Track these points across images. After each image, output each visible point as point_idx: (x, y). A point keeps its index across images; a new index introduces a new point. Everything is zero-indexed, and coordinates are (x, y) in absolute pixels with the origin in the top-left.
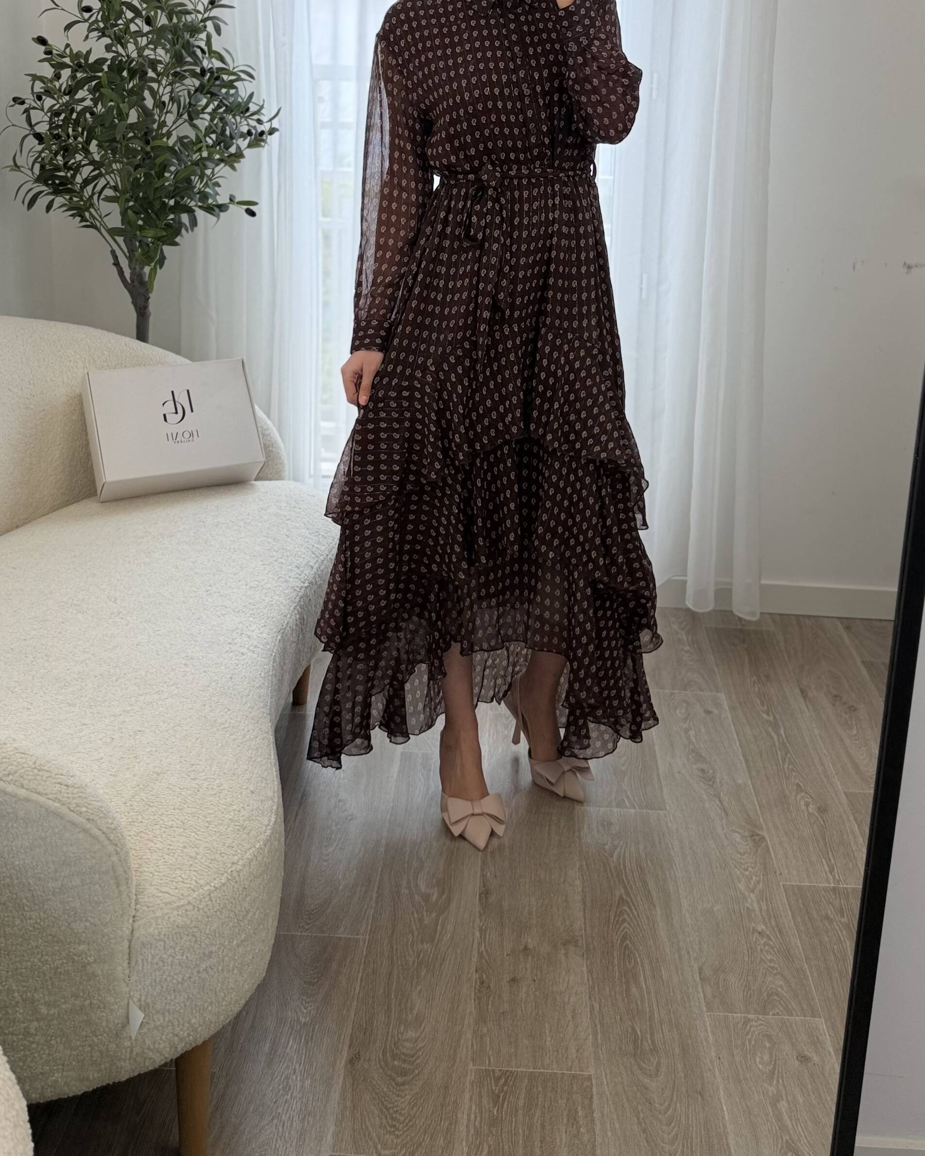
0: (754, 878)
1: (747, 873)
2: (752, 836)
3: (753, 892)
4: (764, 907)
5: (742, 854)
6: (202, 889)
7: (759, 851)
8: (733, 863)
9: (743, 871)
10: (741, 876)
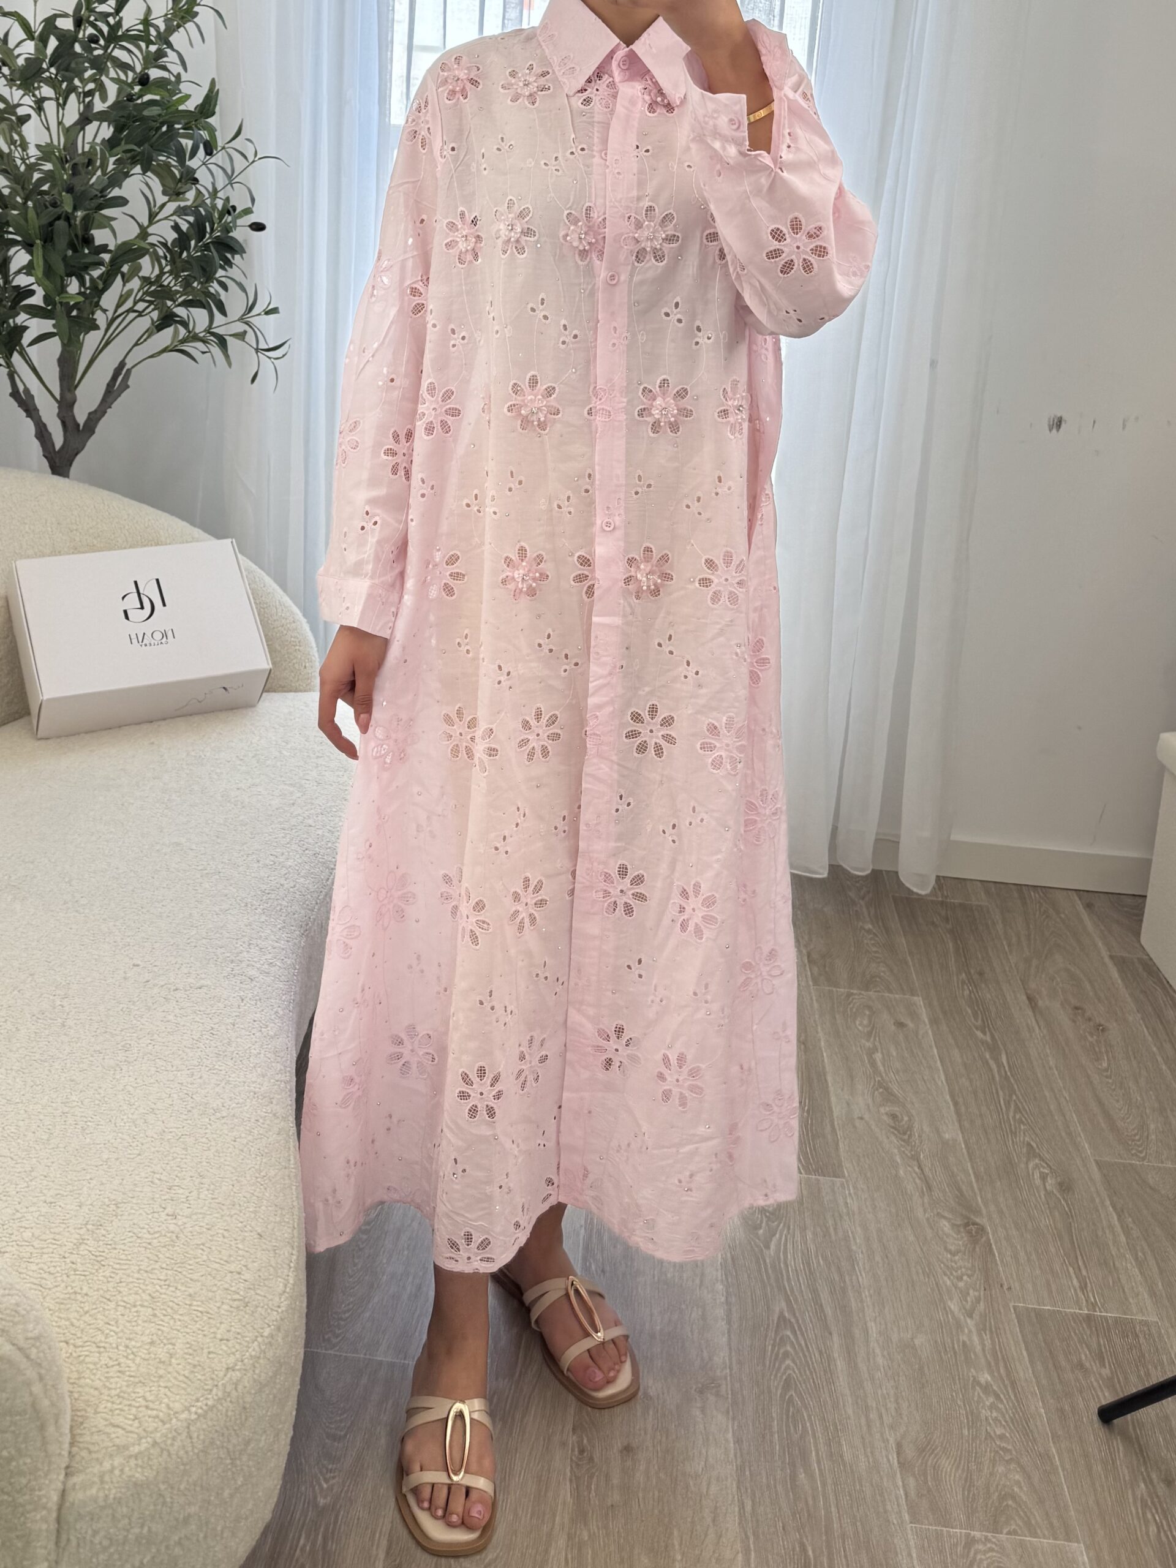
0: (971, 1292)
1: (961, 1285)
2: (967, 1225)
3: (971, 1316)
4: (989, 1344)
5: (953, 1254)
6: (176, 1418)
7: (977, 1249)
8: (941, 1268)
9: (955, 1282)
10: (953, 1288)
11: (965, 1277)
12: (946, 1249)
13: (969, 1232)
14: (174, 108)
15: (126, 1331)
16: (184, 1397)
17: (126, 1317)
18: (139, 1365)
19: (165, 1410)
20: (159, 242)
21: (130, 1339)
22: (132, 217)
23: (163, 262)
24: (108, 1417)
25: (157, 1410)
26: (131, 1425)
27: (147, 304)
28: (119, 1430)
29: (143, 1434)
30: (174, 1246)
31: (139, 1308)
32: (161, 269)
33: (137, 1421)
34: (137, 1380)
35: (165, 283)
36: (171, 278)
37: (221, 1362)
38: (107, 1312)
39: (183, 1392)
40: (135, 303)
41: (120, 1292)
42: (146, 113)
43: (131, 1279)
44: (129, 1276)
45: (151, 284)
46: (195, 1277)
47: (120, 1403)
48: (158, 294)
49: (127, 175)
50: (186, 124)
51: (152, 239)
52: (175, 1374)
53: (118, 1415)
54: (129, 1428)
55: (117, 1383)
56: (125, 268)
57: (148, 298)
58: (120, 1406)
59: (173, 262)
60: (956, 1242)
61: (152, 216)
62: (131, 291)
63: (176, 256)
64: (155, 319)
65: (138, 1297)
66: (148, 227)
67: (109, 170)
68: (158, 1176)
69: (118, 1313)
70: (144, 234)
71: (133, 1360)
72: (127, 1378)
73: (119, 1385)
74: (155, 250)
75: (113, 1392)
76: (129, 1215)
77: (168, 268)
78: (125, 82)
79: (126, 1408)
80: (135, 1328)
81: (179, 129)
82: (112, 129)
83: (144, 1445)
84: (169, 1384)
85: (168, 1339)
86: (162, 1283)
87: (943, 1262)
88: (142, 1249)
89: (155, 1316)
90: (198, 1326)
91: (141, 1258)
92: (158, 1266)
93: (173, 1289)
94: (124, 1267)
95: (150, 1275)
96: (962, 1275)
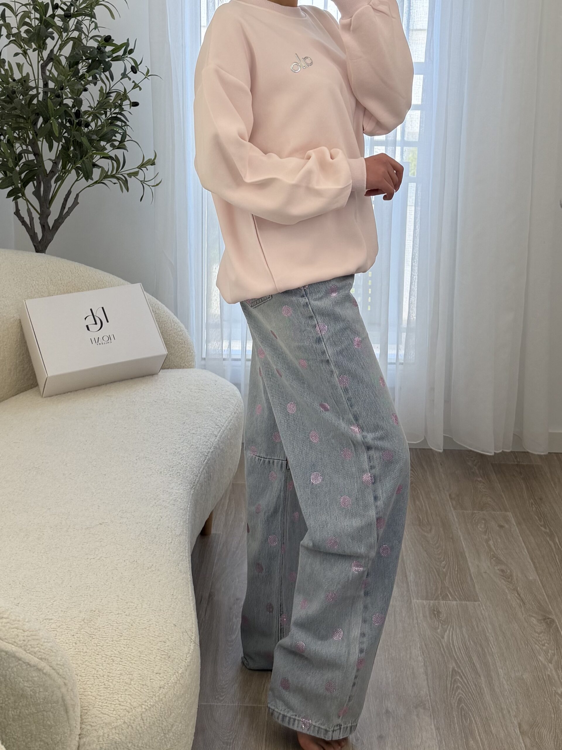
0: (550, 651)
1: (544, 648)
2: (545, 619)
3: (551, 663)
5: (539, 634)
6: (135, 710)
7: (551, 630)
8: (533, 641)
9: (541, 647)
10: (541, 650)
11: (546, 644)
12: (536, 632)
13: (546, 623)
15: (107, 668)
16: (138, 700)
17: (107, 662)
18: (115, 685)
19: (129, 706)
21: (110, 673)
24: (100, 709)
25: (125, 706)
26: (112, 713)
28: (106, 716)
29: (118, 717)
30: (130, 629)
31: (113, 658)
33: (115, 711)
34: (114, 692)
37: (157, 684)
38: (97, 660)
39: (138, 697)
41: (103, 650)
44: (107, 643)
46: (142, 643)
52: (134, 689)
53: (105, 708)
55: (104, 693)
58: (106, 704)
60: (540, 628)
65: (113, 653)
68: (120, 598)
69: (103, 660)
71: (112, 683)
72: (109, 691)
75: (102, 698)
76: (106, 615)
79: (109, 705)
80: (112, 667)
84: (131, 694)
85: (129, 672)
86: (125, 646)
87: (534, 638)
88: (114, 631)
89: (122, 662)
90: (144, 666)
91: (113, 635)
92: (122, 638)
93: (131, 649)
94: (104, 639)
95: (119, 642)
96: (545, 643)
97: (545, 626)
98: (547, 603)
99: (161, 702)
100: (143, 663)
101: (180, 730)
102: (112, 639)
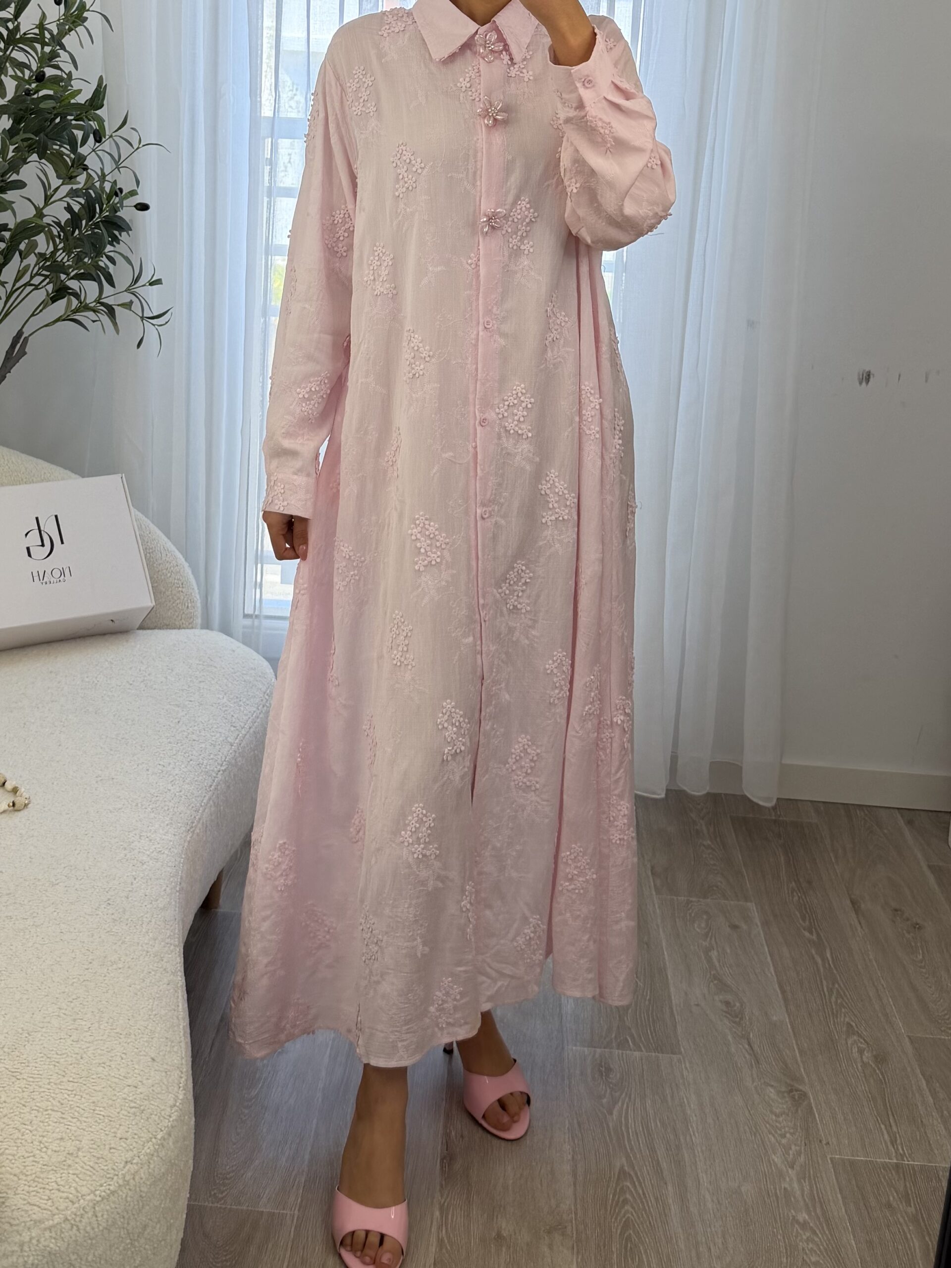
0: (793, 1147)
1: (784, 1141)
2: (791, 1091)
3: (792, 1167)
4: (807, 1189)
5: (778, 1116)
6: (84, 1199)
7: (799, 1111)
8: (766, 1128)
9: (779, 1139)
10: (777, 1144)
11: (788, 1135)
12: (772, 1112)
13: (793, 1098)
14: (67, 101)
15: (40, 1130)
16: (90, 1182)
17: (39, 1119)
18: (50, 1157)
19: (74, 1192)
20: (53, 221)
21: (43, 1137)
22: (29, 200)
23: (58, 240)
24: (26, 1197)
25: (67, 1192)
26: (46, 1204)
27: (43, 278)
28: (35, 1207)
29: (56, 1211)
30: (78, 1064)
31: (50, 1112)
32: (55, 246)
33: (50, 1201)
34: (50, 1168)
35: (59, 259)
36: (64, 254)
37: (121, 1156)
38: (22, 1116)
39: (88, 1178)
40: (32, 278)
41: (34, 1099)
42: (42, 106)
43: (43, 1090)
44: (40, 1087)
45: (46, 260)
47: (36, 1186)
48: (52, 267)
49: (25, 162)
50: (77, 116)
51: (46, 220)
52: (82, 1164)
53: (34, 1196)
54: (43, 1206)
55: (32, 1170)
56: (22, 246)
57: (44, 272)
58: (36, 1189)
59: (66, 240)
60: (781, 1106)
61: (47, 199)
62: (28, 266)
63: (69, 234)
64: (50, 292)
65: (49, 1103)
66: (44, 208)
67: (8, 157)
68: (63, 1011)
69: (33, 1115)
70: (40, 214)
71: (46, 1152)
72: (40, 1166)
73: (34, 1172)
74: (50, 229)
75: (29, 1178)
76: (40, 1040)
77: (61, 245)
78: (23, 79)
79: (42, 1190)
80: (47, 1128)
81: (71, 120)
82: (11, 121)
83: (57, 1219)
84: (77, 1172)
85: (75, 1137)
86: (70, 1093)
87: (768, 1123)
88: (52, 1066)
89: (64, 1118)
90: (100, 1127)
91: (51, 1074)
92: (65, 1080)
93: (79, 1097)
94: (37, 1080)
95: (60, 1087)
96: (786, 1133)
97: (789, 1103)
98: (797, 1063)
99: (127, 1187)
100: (99, 1121)
101: (159, 1233)
102: (48, 1081)
